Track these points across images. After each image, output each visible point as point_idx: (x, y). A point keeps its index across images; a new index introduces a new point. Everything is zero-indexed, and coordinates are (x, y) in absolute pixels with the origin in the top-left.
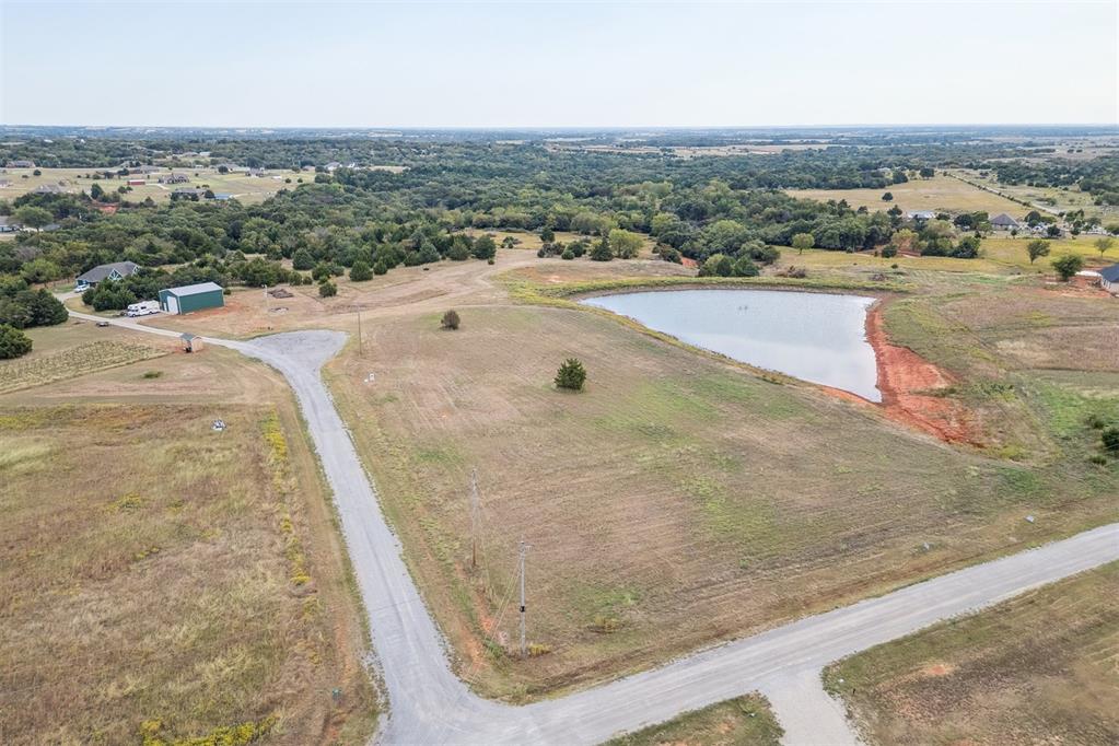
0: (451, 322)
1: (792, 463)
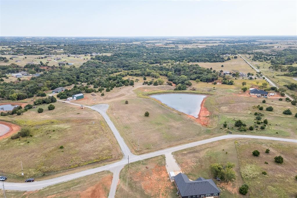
0: (127, 103)
1: (178, 129)
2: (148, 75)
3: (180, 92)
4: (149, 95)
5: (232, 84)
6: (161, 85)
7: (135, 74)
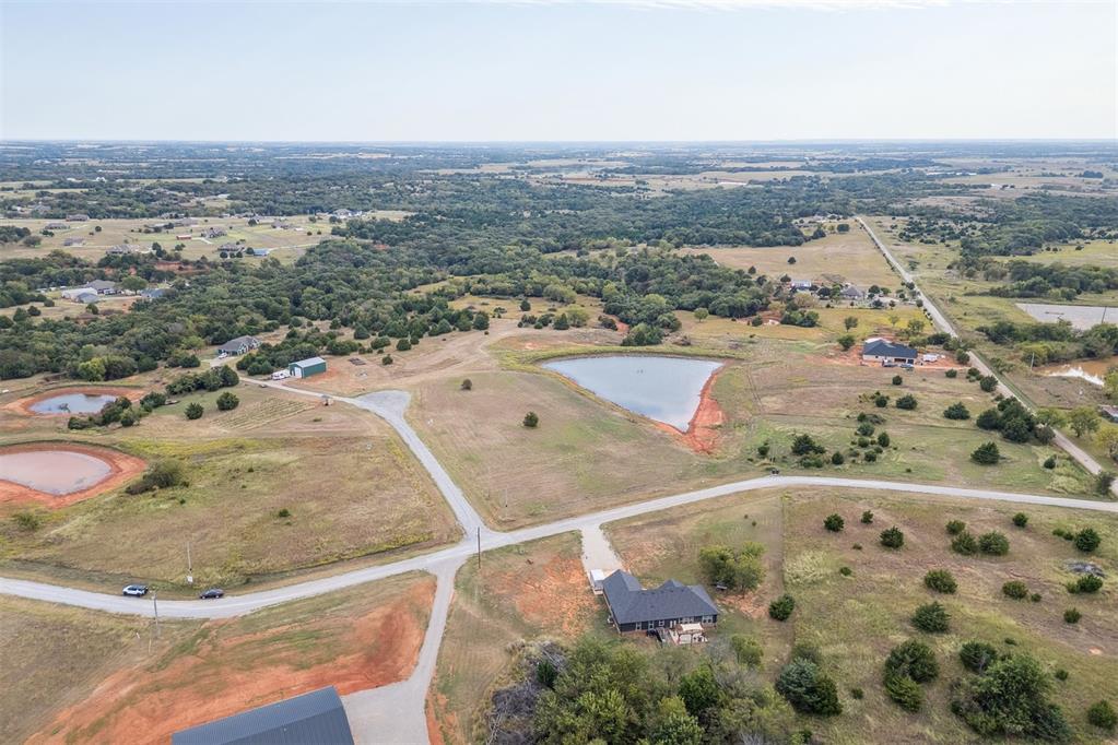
0: (467, 386)
2: (537, 293)
3: (640, 352)
4: (538, 360)
5: (812, 325)
6: (578, 327)
7: (493, 289)
